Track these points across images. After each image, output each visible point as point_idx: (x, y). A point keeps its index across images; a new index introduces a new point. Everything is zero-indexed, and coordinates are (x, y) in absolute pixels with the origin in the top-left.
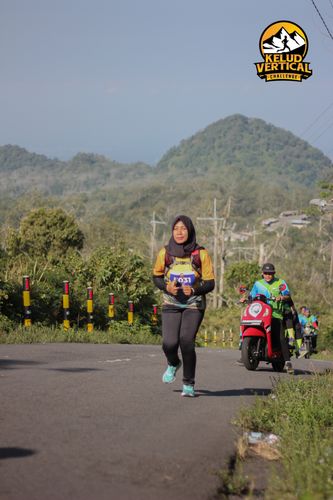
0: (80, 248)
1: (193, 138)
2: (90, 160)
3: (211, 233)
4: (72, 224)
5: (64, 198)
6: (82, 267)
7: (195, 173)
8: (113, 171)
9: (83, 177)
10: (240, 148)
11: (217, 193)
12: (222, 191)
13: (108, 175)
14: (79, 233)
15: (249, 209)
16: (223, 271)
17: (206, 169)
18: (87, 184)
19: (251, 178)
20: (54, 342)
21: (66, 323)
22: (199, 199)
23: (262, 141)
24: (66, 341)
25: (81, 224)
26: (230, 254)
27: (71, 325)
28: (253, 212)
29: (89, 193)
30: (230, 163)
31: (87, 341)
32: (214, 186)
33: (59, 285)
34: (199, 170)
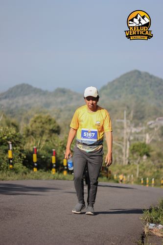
0: (59, 134)
1: (114, 81)
2: (63, 91)
3: (123, 128)
4: (55, 122)
5: (50, 109)
6: (61, 143)
7: (114, 99)
8: (74, 97)
9: (59, 100)
10: (137, 86)
11: (126, 108)
12: (128, 107)
13: (72, 99)
14: (58, 127)
15: (141, 116)
16: (128, 147)
17: (120, 96)
18: (61, 103)
19: (143, 101)
20: (48, 179)
21: (54, 170)
22: (116, 111)
23: (148, 83)
24: (54, 179)
25: (59, 122)
26: (132, 138)
27: (56, 171)
28: (143, 118)
29: (63, 107)
30: (132, 93)
31: (64, 179)
32: (124, 105)
33: (50, 152)
34: (117, 97)
